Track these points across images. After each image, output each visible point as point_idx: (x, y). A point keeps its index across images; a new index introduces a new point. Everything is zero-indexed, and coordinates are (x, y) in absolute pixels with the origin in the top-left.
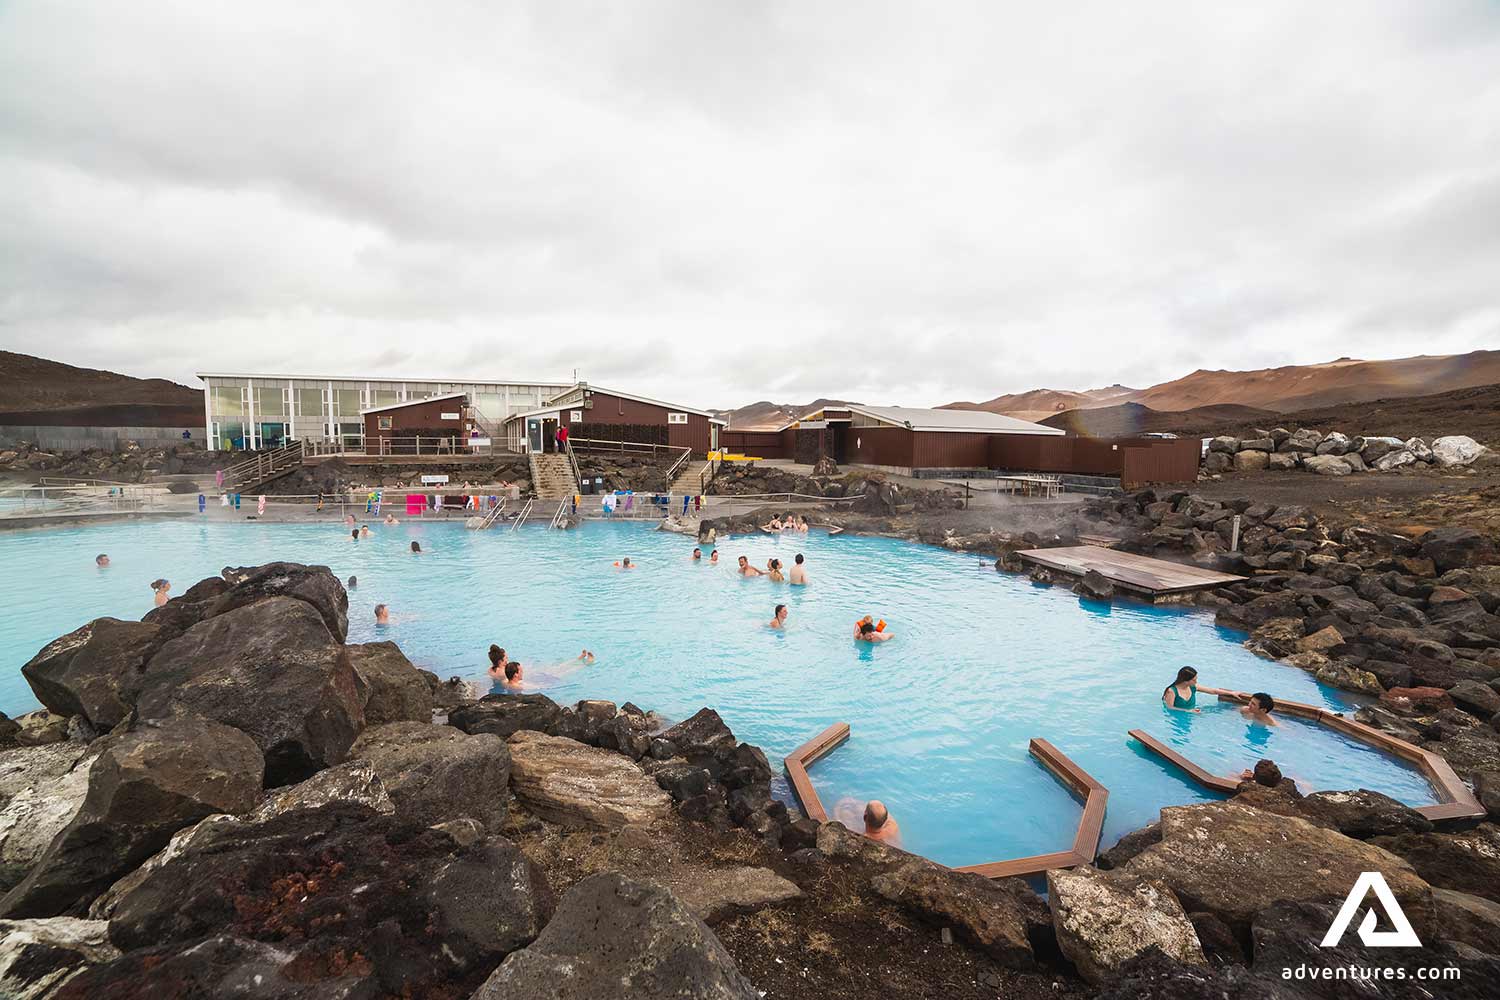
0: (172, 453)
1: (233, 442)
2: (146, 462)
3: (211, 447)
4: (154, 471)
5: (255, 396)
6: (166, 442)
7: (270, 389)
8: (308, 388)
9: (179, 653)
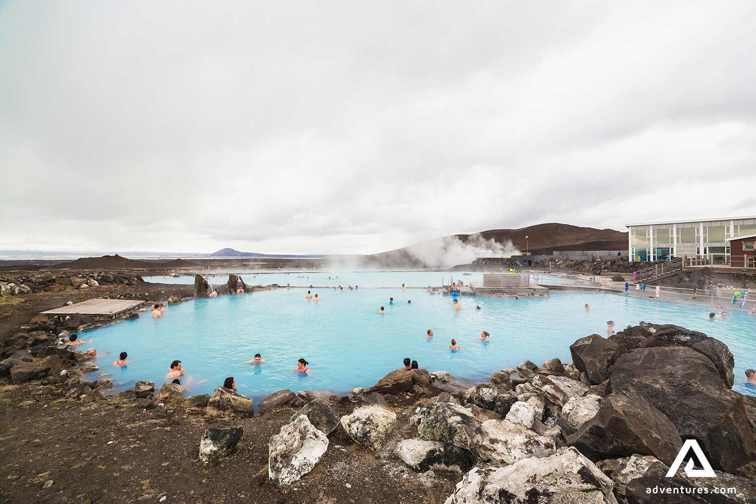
0: (613, 263)
1: (641, 258)
2: (603, 266)
3: (630, 260)
4: (606, 270)
5: (654, 234)
6: (611, 258)
7: (662, 230)
8: (685, 227)
9: (629, 361)
